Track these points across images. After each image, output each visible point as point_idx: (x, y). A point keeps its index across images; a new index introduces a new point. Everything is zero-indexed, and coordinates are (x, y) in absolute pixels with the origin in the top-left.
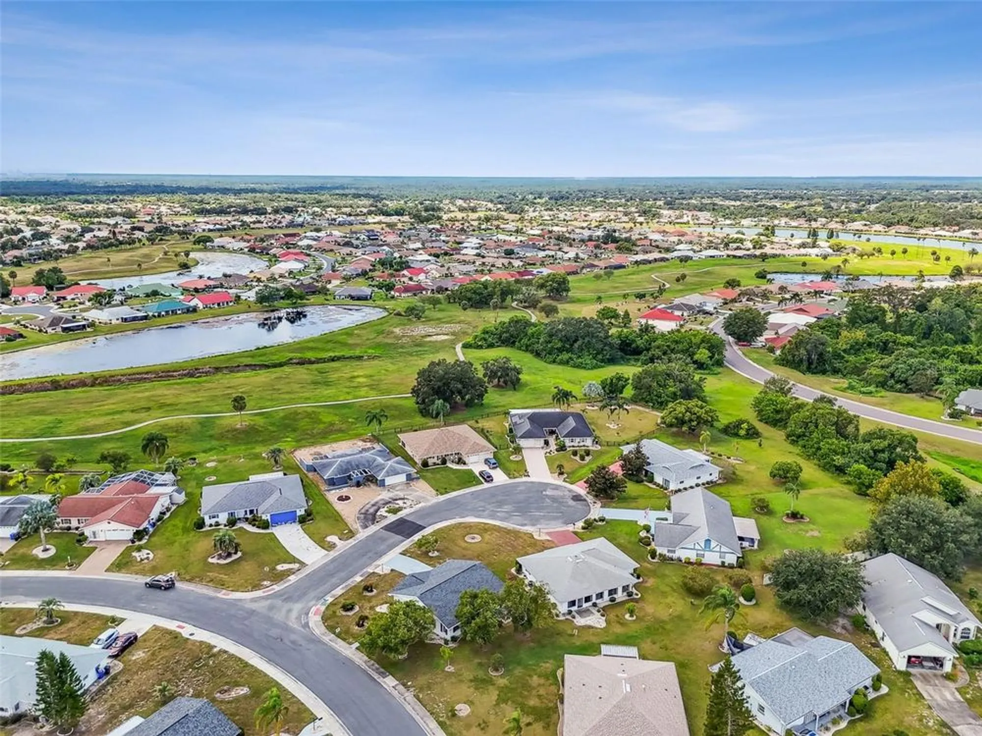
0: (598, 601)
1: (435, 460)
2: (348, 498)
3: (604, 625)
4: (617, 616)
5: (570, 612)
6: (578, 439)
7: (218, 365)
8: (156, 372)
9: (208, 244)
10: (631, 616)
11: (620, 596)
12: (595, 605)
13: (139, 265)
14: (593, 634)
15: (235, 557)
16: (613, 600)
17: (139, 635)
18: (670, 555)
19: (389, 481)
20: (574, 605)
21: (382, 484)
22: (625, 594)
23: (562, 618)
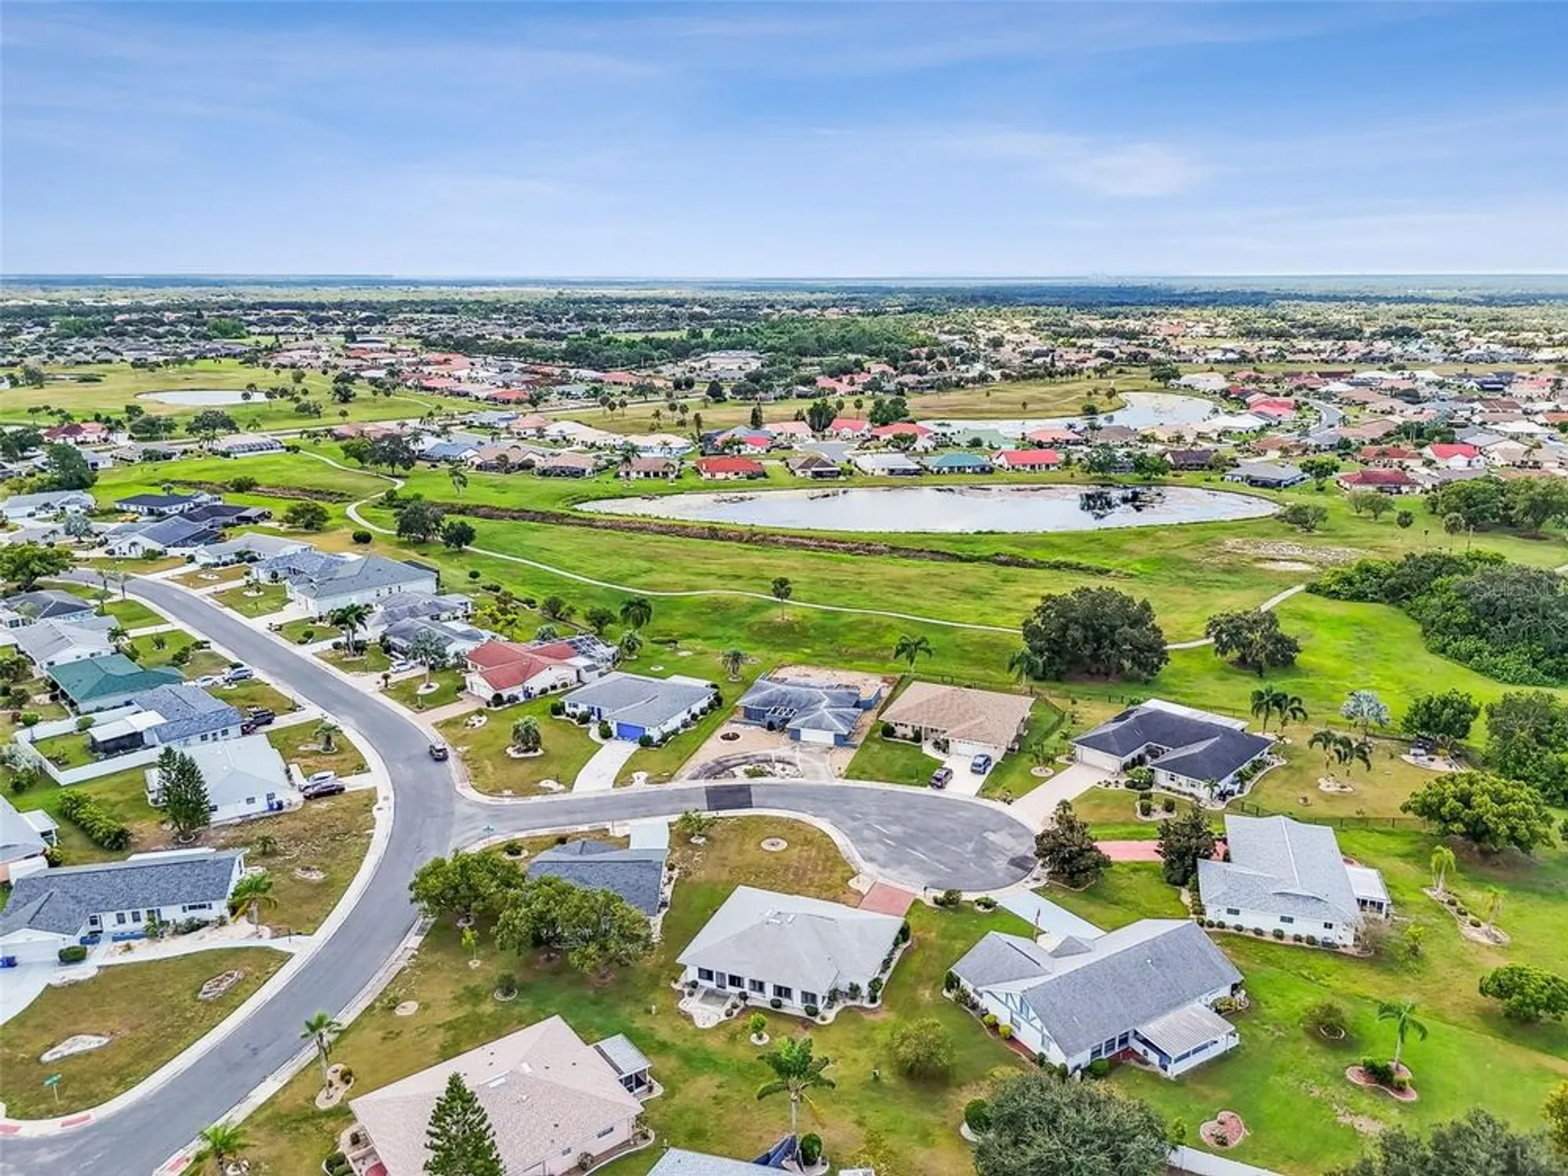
0: (749, 993)
2: (735, 737)
6: (1183, 779)
7: (896, 544)
8: (819, 539)
9: (1173, 381)
11: (795, 1006)
12: (743, 996)
13: (1024, 404)
15: (531, 754)
16: (777, 1005)
17: (347, 790)
18: (976, 998)
19: (807, 735)
20: (710, 978)
21: (795, 735)
22: (804, 1006)
23: (673, 985)
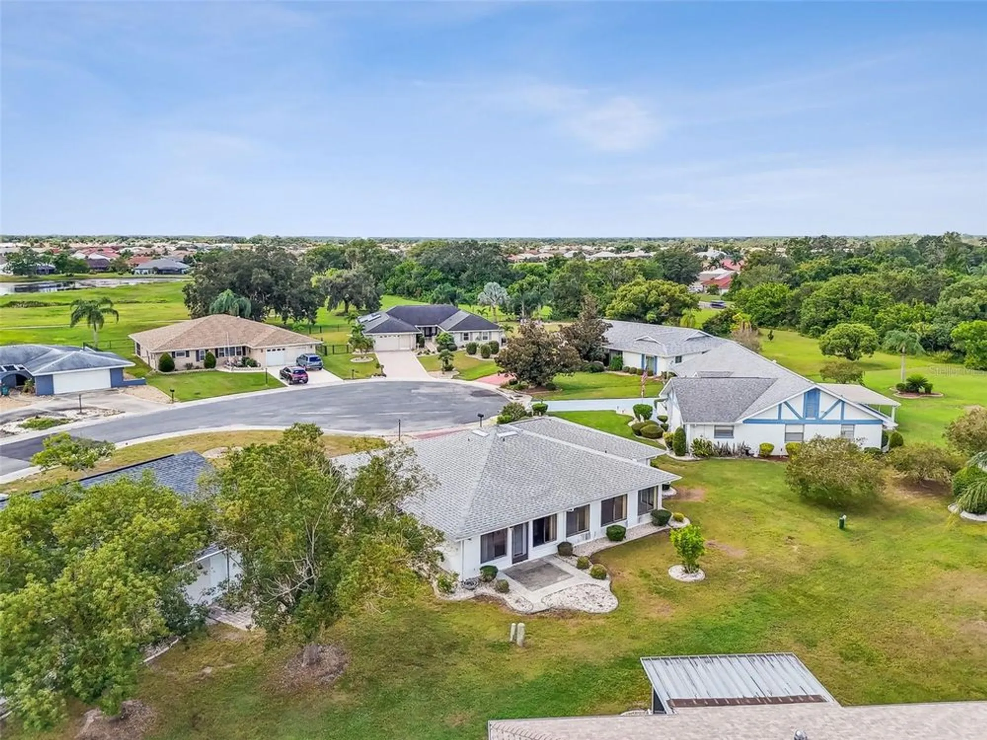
0: (576, 540)
1: (192, 359)
3: (610, 603)
4: (644, 575)
5: (489, 574)
6: (476, 335)
10: (691, 567)
11: (637, 524)
12: (565, 550)
14: (583, 636)
16: (616, 535)
18: (722, 442)
20: (500, 551)
21: (45, 389)
22: (647, 518)
23: (462, 595)
